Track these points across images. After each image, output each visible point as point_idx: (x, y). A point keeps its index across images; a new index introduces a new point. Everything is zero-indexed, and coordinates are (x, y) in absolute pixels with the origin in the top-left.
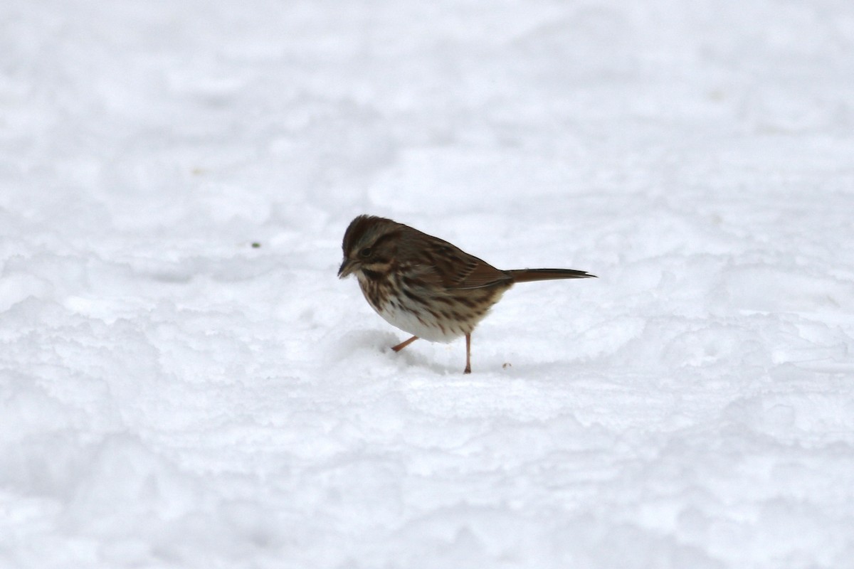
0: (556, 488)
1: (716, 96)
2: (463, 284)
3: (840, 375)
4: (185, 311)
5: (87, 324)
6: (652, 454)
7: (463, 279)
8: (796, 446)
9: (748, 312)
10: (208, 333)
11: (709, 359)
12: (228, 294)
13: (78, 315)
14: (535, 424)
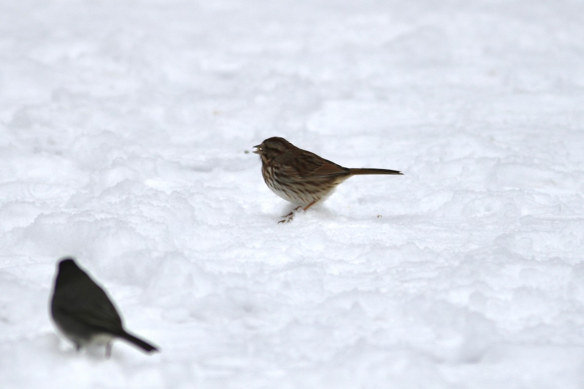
0: (406, 281)
1: (492, 73)
2: (313, 175)
3: (557, 222)
4: (208, 187)
5: (156, 193)
6: (457, 263)
7: (313, 172)
8: (533, 259)
9: (507, 188)
10: (220, 199)
11: (487, 213)
12: (231, 178)
13: (151, 189)
14: (394, 247)
